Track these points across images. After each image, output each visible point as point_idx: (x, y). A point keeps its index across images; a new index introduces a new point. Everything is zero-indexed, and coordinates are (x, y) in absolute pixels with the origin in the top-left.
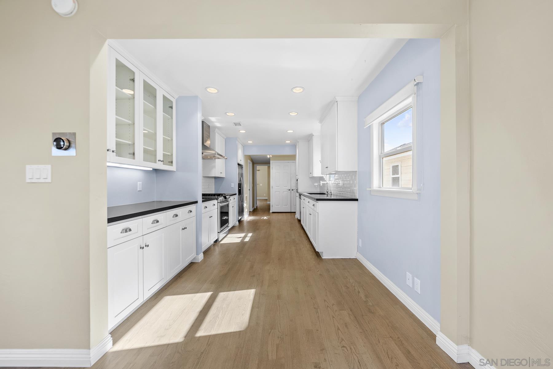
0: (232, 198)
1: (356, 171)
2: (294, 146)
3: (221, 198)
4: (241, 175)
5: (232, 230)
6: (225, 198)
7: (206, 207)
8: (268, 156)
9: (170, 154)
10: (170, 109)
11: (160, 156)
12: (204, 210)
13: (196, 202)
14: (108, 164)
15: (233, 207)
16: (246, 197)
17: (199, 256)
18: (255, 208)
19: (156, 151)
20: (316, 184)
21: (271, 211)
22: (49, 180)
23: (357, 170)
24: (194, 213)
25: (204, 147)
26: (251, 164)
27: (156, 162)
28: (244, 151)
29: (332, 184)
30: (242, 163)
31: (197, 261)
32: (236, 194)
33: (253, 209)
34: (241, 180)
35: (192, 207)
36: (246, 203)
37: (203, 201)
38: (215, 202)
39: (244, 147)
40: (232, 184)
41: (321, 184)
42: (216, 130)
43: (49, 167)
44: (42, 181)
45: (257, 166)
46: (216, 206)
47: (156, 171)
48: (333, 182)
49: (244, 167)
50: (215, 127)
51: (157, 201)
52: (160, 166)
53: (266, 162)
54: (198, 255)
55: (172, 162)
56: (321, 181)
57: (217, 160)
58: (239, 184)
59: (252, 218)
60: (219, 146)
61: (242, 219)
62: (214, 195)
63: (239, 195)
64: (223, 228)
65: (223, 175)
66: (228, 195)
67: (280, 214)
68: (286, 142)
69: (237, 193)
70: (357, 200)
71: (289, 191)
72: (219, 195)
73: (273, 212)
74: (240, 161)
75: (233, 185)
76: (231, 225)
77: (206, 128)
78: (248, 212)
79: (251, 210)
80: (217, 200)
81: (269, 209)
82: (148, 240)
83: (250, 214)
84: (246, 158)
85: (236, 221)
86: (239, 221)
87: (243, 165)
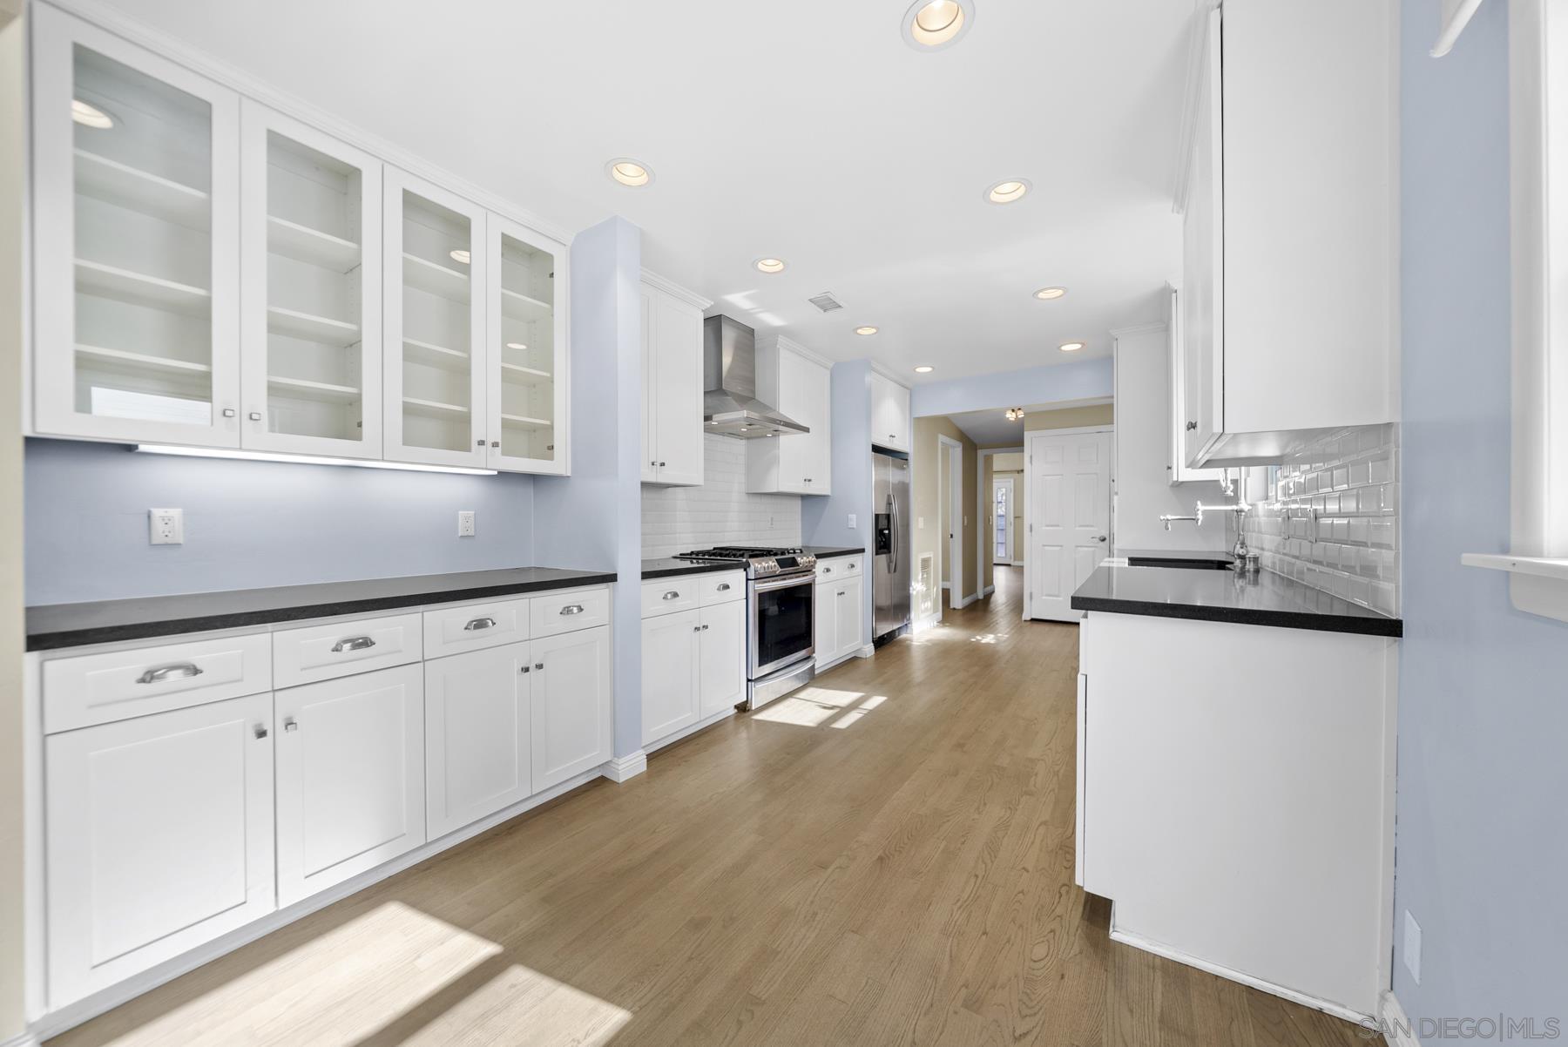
0: (830, 563)
1: (1389, 425)
2: (1105, 362)
5: (837, 674)
6: (790, 562)
8: (1011, 416)
9: (538, 421)
13: (610, 579)
15: (842, 593)
17: (621, 761)
18: (981, 596)
20: (1169, 517)
21: (1025, 615)
23: (1396, 419)
26: (957, 452)
27: (469, 450)
28: (909, 403)
29: (1271, 514)
30: (900, 443)
32: (862, 551)
33: (968, 600)
34: (892, 504)
39: (911, 390)
40: (853, 517)
41: (1200, 517)
42: (783, 340)
45: (995, 456)
46: (738, 591)
48: (1278, 506)
49: (911, 459)
50: (776, 332)
54: (619, 758)
55: (550, 448)
56: (1199, 503)
58: (877, 516)
60: (796, 398)
61: (903, 636)
63: (879, 553)
64: (774, 668)
67: (1059, 629)
68: (1063, 348)
69: (868, 541)
70: (1392, 628)
71: (1101, 543)
73: (1033, 620)
74: (888, 439)
76: (825, 655)
78: (936, 613)
79: (958, 601)
80: (745, 569)
81: (1022, 607)
83: (948, 613)
84: (929, 426)
85: (859, 640)
86: (881, 642)
87: (907, 454)
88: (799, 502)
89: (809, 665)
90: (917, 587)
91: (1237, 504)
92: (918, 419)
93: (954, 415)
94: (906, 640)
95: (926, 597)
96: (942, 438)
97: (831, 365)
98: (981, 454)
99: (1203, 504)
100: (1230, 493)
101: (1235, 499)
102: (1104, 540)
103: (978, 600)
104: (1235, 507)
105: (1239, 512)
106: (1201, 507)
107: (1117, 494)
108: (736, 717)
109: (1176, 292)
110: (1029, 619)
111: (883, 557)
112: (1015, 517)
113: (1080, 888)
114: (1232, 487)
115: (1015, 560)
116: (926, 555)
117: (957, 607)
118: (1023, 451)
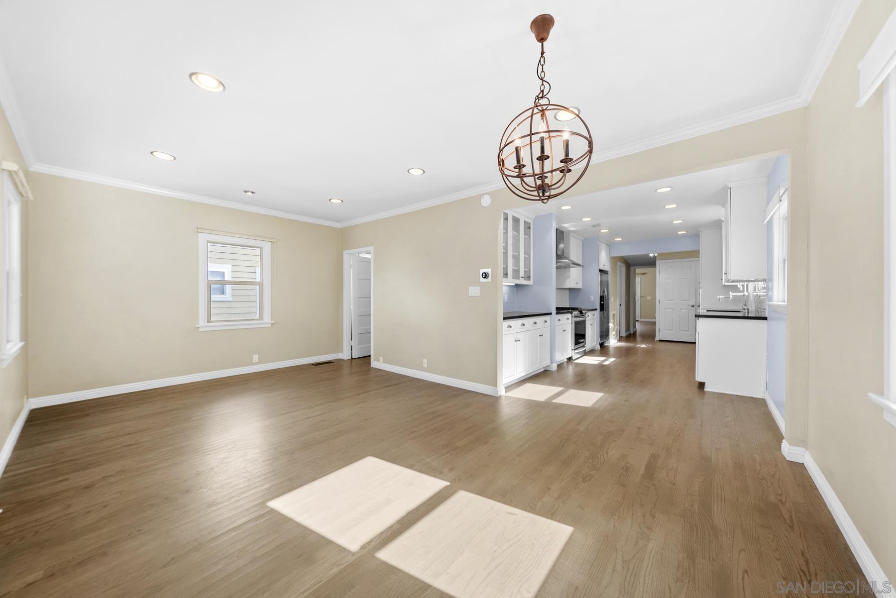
0: (590, 313)
3: (576, 313)
4: (604, 285)
5: (591, 352)
6: (581, 312)
7: (560, 320)
8: (651, 255)
9: (528, 270)
10: (529, 229)
11: (522, 274)
12: (557, 323)
13: (550, 314)
14: (504, 284)
15: (592, 325)
16: (614, 315)
18: (632, 332)
19: (519, 269)
20: (721, 297)
21: (657, 339)
22: (479, 295)
24: (548, 324)
25: (559, 257)
26: (624, 268)
27: (519, 279)
28: (609, 251)
30: (607, 268)
31: (551, 370)
32: (596, 309)
33: (627, 333)
34: (604, 291)
35: (547, 318)
36: (614, 323)
37: (557, 313)
38: (569, 316)
39: (610, 245)
41: (731, 297)
42: (571, 233)
43: (479, 288)
44: (476, 295)
46: (570, 321)
47: (517, 286)
49: (610, 273)
50: (570, 232)
51: (517, 312)
52: (522, 282)
53: (651, 263)
54: (552, 364)
55: (530, 277)
56: (731, 292)
57: (571, 269)
58: (601, 296)
59: (622, 344)
60: (575, 253)
61: (606, 344)
62: (568, 309)
63: (601, 311)
64: (578, 347)
65: (580, 286)
66: (584, 310)
69: (598, 307)
72: (574, 309)
73: (662, 341)
74: (602, 266)
75: (592, 298)
76: (588, 346)
77: (560, 235)
78: (617, 336)
79: (624, 334)
80: (571, 314)
81: (654, 336)
82: (520, 336)
83: (621, 339)
84: (614, 260)
85: (595, 343)
86: (602, 345)
87: (607, 271)
88: (568, 291)
89: (584, 349)
90: (611, 325)
91: (744, 293)
92: (612, 257)
93: (625, 256)
94: (606, 346)
95: (614, 329)
96: (619, 263)
97: (583, 239)
98: (632, 268)
99: (732, 293)
100: (741, 289)
101: (743, 291)
102: (693, 306)
103: (630, 334)
104: (743, 294)
105: (744, 295)
106: (731, 294)
107: (701, 288)
108: (567, 362)
109: (730, 188)
110: (658, 340)
111: (602, 312)
112: (641, 297)
113: (697, 381)
114: (742, 287)
115: (641, 318)
116: (614, 313)
117: (623, 336)
118: (656, 267)
